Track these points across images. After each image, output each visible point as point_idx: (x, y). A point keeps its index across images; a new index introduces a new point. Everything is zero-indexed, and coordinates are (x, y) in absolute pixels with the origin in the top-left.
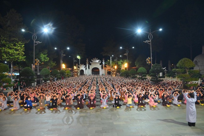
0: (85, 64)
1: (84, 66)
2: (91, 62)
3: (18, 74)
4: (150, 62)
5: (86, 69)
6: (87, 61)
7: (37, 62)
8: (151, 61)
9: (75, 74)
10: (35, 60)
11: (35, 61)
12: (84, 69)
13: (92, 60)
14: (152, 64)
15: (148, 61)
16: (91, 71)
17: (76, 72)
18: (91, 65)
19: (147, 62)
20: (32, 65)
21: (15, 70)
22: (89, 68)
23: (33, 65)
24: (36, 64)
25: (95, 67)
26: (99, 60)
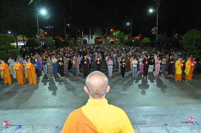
0: (88, 34)
1: (87, 36)
2: (94, 32)
3: (23, 44)
4: (155, 33)
5: (89, 39)
6: (90, 30)
7: (42, 33)
8: (156, 31)
9: (79, 43)
10: (39, 30)
11: (39, 31)
12: (87, 39)
13: (95, 30)
14: (158, 34)
15: (154, 31)
16: (94, 41)
17: (80, 42)
18: (94, 35)
19: (153, 33)
20: (37, 35)
21: (19, 40)
22: (92, 38)
23: (38, 35)
24: (40, 34)
25: (98, 37)
26: (102, 30)
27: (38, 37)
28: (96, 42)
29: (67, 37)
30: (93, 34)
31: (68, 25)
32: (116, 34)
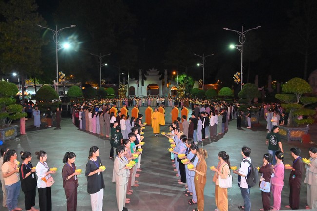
0: (137, 79)
1: (136, 81)
2: (146, 76)
4: (239, 80)
5: (138, 86)
6: (140, 73)
7: (62, 77)
8: (240, 78)
9: (122, 93)
10: (58, 73)
11: (59, 75)
12: (135, 86)
13: (148, 72)
14: (243, 82)
15: (237, 77)
16: (146, 89)
17: (123, 91)
18: (146, 80)
19: (235, 80)
20: (54, 81)
21: (28, 87)
22: (143, 84)
23: (56, 82)
24: (60, 80)
25: (152, 83)
26: (158, 72)
27: (56, 84)
28: (149, 91)
29: (103, 84)
30: (144, 78)
31: (106, 65)
32: (180, 79)
